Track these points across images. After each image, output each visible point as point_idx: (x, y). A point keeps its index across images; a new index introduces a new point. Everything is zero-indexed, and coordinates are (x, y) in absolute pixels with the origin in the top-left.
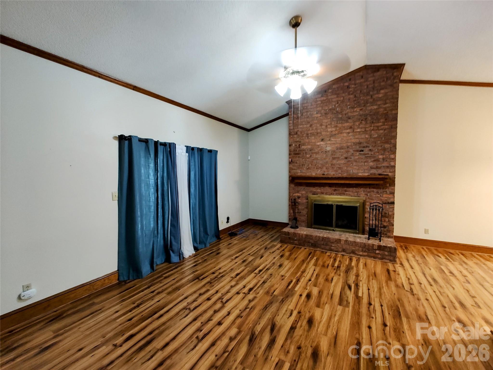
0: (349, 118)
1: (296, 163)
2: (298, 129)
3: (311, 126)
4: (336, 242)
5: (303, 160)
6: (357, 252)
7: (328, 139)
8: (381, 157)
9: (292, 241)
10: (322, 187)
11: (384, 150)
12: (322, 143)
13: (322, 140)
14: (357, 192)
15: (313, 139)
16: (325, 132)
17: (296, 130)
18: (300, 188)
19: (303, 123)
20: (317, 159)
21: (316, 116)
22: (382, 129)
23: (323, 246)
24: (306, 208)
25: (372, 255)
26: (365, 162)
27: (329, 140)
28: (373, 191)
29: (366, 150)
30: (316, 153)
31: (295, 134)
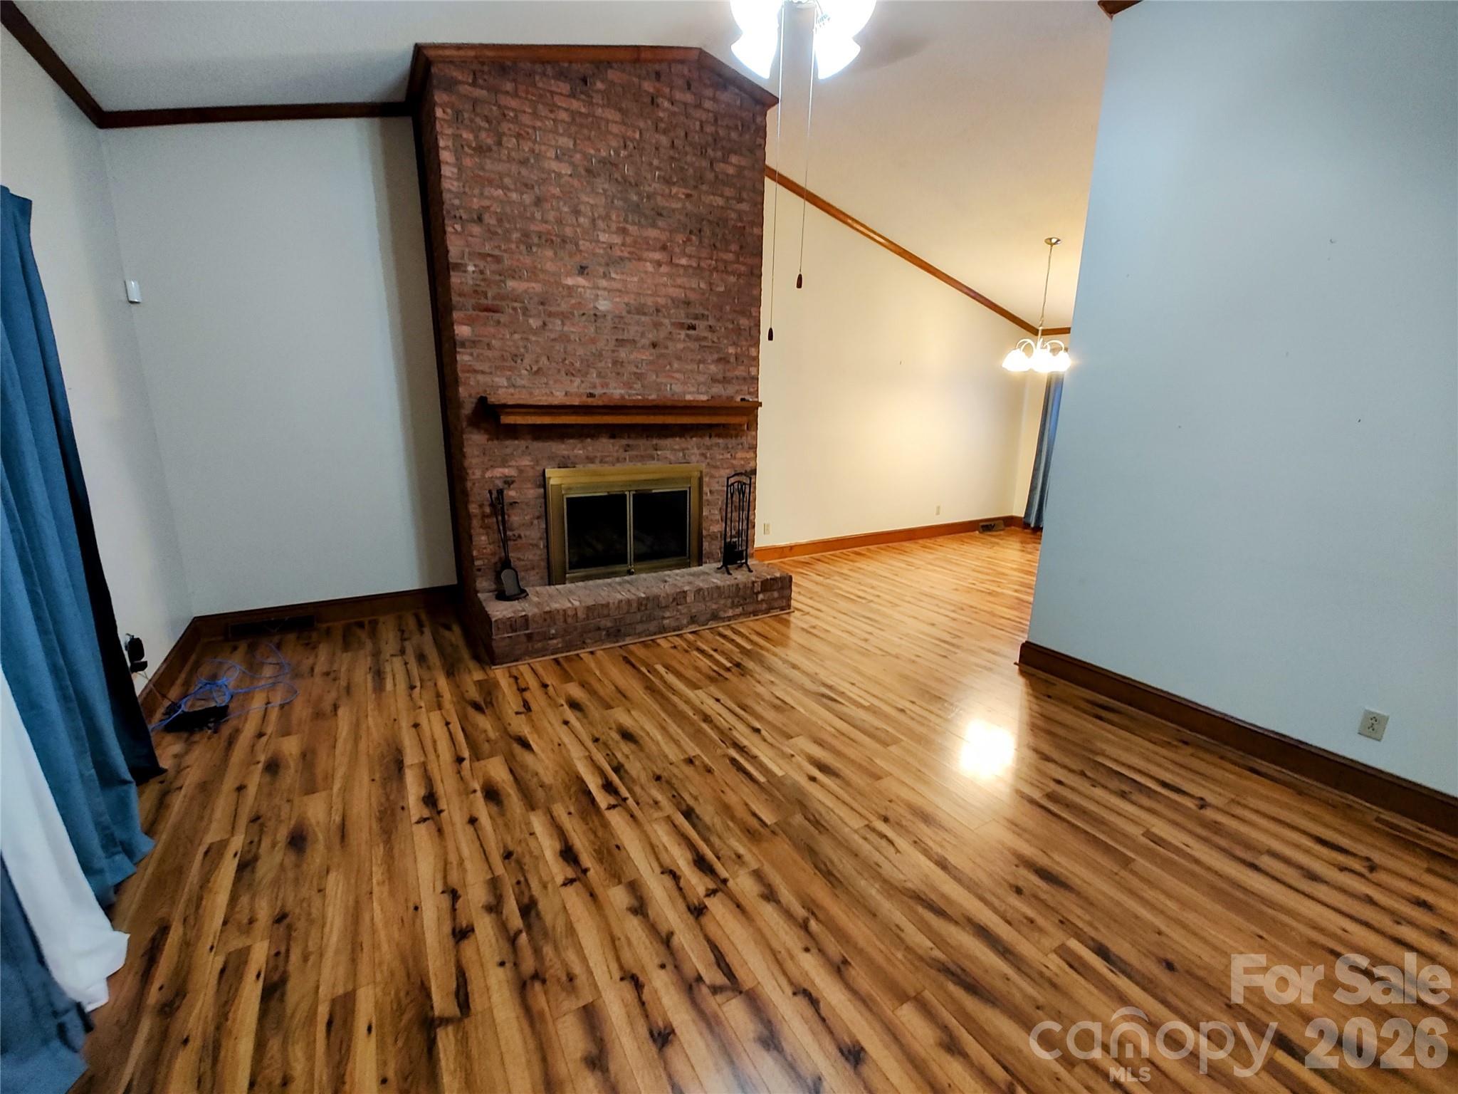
0: (660, 215)
1: (489, 346)
2: (486, 203)
3: (538, 202)
4: (675, 603)
5: (516, 336)
7: (601, 270)
8: (731, 350)
10: (589, 440)
11: (738, 331)
12: (581, 281)
13: (582, 270)
14: (683, 450)
15: (547, 259)
16: (591, 242)
17: (476, 203)
18: (511, 445)
19: (507, 181)
20: (564, 338)
21: (554, 165)
22: (733, 273)
23: (640, 628)
24: (538, 518)
25: (750, 608)
26: (700, 362)
27: (605, 276)
28: (718, 444)
29: (701, 325)
30: (564, 317)
31: (473, 221)
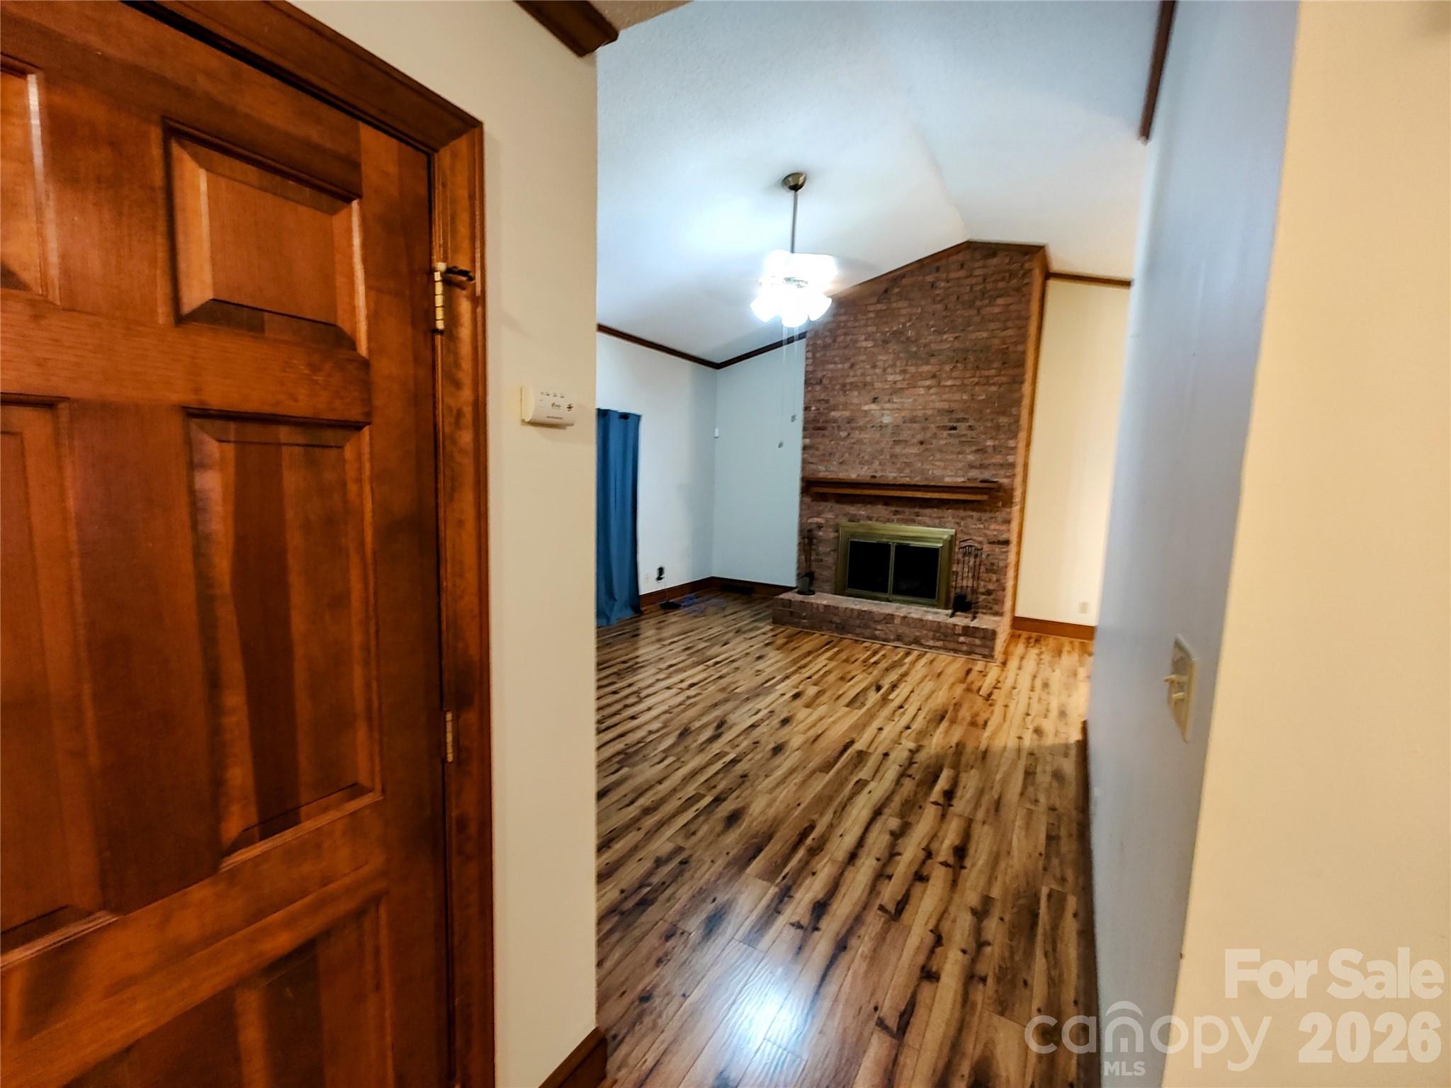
0: (933, 355)
1: (817, 449)
2: (825, 373)
3: (852, 366)
4: (884, 621)
5: (833, 442)
6: (923, 641)
7: (887, 398)
8: (989, 443)
9: (796, 620)
10: (869, 506)
11: (998, 428)
12: (873, 406)
13: (875, 400)
14: (940, 518)
15: (854, 397)
16: (882, 382)
17: (819, 375)
18: (823, 504)
19: (836, 359)
20: (860, 441)
21: (864, 344)
22: (994, 384)
23: (858, 630)
24: (834, 551)
25: (951, 645)
26: (959, 453)
27: (889, 401)
28: (971, 517)
29: (962, 427)
30: (861, 429)
31: (817, 384)
